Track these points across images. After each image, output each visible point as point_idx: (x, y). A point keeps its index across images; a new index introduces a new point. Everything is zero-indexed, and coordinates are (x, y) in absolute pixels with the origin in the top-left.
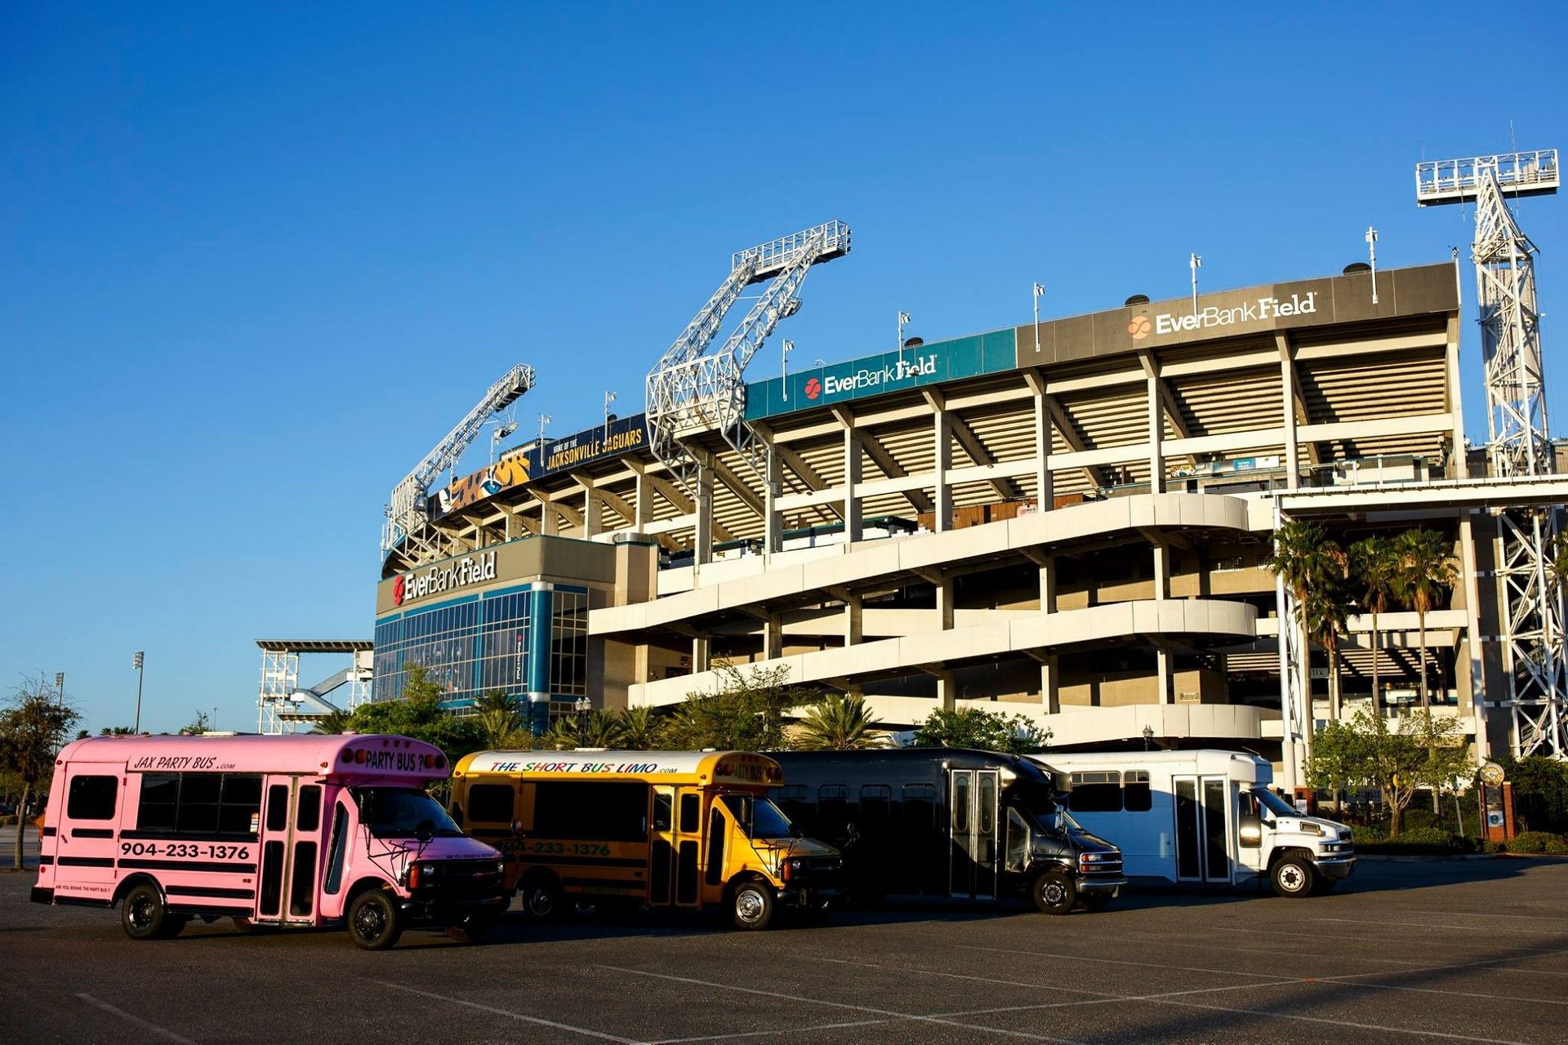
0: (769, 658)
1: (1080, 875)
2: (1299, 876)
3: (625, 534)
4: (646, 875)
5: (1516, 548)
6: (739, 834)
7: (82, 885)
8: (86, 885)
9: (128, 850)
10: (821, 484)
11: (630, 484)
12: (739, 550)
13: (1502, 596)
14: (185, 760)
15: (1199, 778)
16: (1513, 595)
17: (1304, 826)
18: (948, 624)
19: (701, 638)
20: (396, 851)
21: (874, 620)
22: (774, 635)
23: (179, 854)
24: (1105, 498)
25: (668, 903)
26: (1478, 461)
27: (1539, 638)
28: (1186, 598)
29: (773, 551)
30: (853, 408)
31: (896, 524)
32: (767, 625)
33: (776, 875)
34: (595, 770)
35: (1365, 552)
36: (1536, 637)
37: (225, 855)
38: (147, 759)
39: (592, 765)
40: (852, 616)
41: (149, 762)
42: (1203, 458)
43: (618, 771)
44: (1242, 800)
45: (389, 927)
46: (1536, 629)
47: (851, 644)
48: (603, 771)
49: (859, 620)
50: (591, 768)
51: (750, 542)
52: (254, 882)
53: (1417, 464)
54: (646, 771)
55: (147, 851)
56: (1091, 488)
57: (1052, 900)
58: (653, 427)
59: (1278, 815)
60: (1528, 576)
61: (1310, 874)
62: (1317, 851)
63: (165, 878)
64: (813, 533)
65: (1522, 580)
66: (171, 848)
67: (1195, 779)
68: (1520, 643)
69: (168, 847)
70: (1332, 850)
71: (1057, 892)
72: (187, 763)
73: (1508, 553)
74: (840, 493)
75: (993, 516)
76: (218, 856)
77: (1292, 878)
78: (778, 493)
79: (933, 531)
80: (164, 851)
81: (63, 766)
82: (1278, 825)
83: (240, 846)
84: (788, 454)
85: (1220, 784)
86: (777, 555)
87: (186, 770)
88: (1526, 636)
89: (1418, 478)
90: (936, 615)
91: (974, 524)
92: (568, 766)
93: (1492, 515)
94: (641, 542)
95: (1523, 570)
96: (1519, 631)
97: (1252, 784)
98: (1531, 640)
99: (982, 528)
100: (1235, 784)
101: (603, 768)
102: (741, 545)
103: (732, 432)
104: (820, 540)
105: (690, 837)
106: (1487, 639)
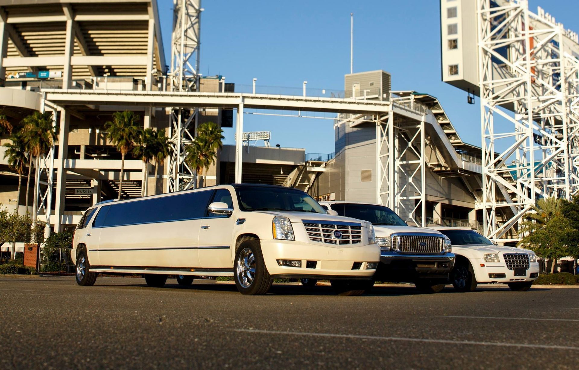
53: (136, 82)
89: (135, 89)
106: (159, 177)
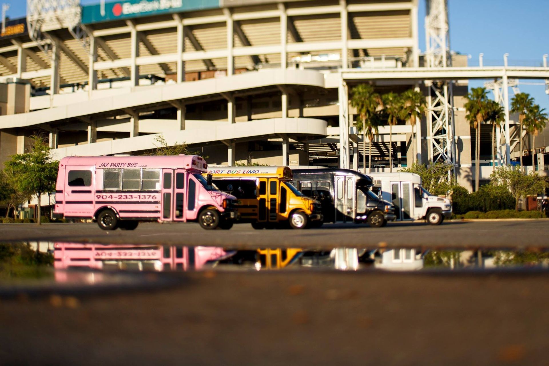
0: (91, 143)
1: (385, 213)
2: (437, 217)
3: (12, 79)
4: (257, 211)
5: (435, 99)
6: (293, 195)
7: (78, 211)
8: (80, 211)
9: (99, 198)
10: (114, 57)
11: (14, 53)
12: (70, 89)
13: (429, 119)
14: (123, 164)
15: (400, 182)
16: (434, 119)
17: (439, 199)
18: (183, 128)
19: (54, 133)
20: (217, 195)
21: (145, 125)
22: (93, 131)
23: (124, 198)
24: (257, 70)
25: (266, 221)
26: (422, 60)
27: (443, 138)
28: (294, 117)
29: (93, 89)
30: (137, 20)
31: (155, 78)
32: (89, 127)
33: (308, 209)
34: (233, 173)
35: (388, 99)
36: (442, 138)
37: (145, 198)
38: (105, 164)
39: (231, 171)
40: (135, 122)
41: (106, 165)
42: (303, 53)
43: (243, 173)
44: (416, 191)
45: (217, 222)
46: (442, 134)
47: (134, 136)
48: (236, 173)
49: (137, 125)
50: (231, 172)
51: (78, 85)
52: (160, 207)
53: (397, 60)
54: (255, 173)
55: (109, 197)
56: (250, 65)
57: (375, 222)
58: (31, 25)
59: (429, 195)
60: (441, 111)
61: (441, 217)
62: (444, 208)
63: (117, 207)
64: (111, 81)
65: (437, 113)
66: (120, 196)
67: (399, 183)
68: (435, 140)
69: (119, 196)
70: (448, 208)
71: (376, 218)
72: (124, 165)
73: (433, 101)
74: (130, 62)
75: (203, 76)
76: (142, 198)
77: (434, 218)
78: (96, 61)
79: (176, 81)
80: (117, 198)
81: (64, 167)
82: (429, 200)
83: (152, 194)
84: (101, 41)
85: (408, 185)
86: (95, 91)
87: (123, 168)
88: (437, 137)
90: (177, 123)
91: (194, 80)
92: (221, 172)
93: (426, 85)
94: (21, 83)
95: (438, 109)
96: (435, 135)
97: (419, 184)
98: (439, 139)
99: (198, 83)
100: (413, 184)
101: (236, 172)
102: (73, 85)
103: (75, 30)
104: (115, 84)
105: (273, 196)
106: (423, 138)
